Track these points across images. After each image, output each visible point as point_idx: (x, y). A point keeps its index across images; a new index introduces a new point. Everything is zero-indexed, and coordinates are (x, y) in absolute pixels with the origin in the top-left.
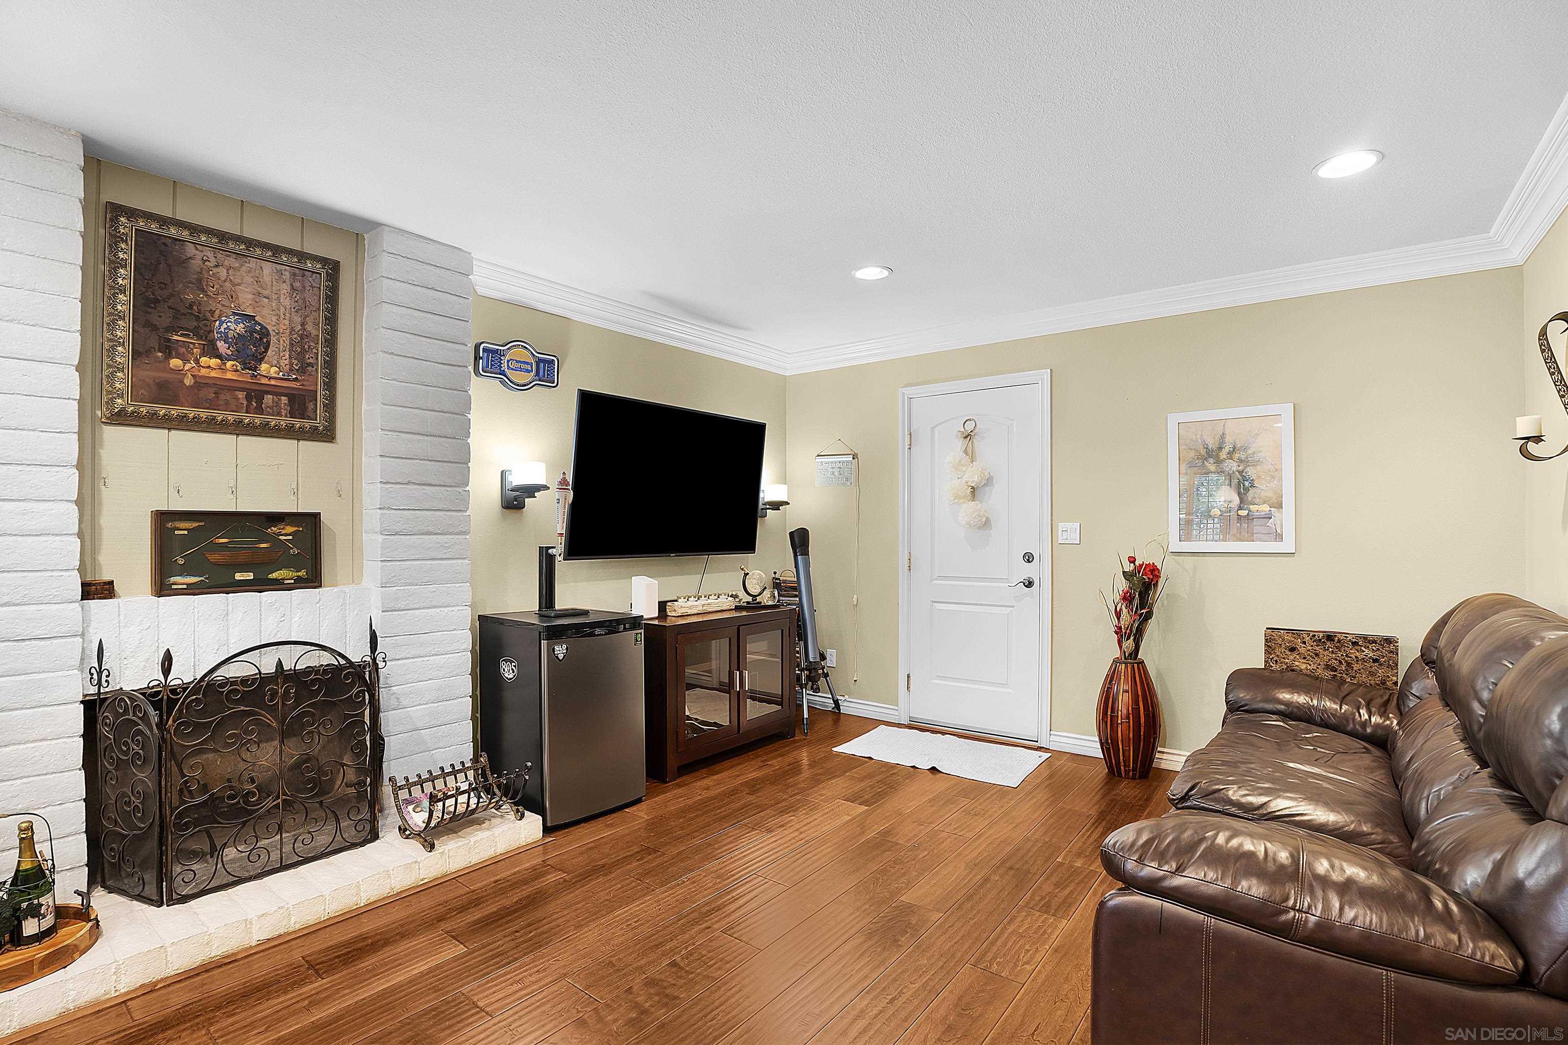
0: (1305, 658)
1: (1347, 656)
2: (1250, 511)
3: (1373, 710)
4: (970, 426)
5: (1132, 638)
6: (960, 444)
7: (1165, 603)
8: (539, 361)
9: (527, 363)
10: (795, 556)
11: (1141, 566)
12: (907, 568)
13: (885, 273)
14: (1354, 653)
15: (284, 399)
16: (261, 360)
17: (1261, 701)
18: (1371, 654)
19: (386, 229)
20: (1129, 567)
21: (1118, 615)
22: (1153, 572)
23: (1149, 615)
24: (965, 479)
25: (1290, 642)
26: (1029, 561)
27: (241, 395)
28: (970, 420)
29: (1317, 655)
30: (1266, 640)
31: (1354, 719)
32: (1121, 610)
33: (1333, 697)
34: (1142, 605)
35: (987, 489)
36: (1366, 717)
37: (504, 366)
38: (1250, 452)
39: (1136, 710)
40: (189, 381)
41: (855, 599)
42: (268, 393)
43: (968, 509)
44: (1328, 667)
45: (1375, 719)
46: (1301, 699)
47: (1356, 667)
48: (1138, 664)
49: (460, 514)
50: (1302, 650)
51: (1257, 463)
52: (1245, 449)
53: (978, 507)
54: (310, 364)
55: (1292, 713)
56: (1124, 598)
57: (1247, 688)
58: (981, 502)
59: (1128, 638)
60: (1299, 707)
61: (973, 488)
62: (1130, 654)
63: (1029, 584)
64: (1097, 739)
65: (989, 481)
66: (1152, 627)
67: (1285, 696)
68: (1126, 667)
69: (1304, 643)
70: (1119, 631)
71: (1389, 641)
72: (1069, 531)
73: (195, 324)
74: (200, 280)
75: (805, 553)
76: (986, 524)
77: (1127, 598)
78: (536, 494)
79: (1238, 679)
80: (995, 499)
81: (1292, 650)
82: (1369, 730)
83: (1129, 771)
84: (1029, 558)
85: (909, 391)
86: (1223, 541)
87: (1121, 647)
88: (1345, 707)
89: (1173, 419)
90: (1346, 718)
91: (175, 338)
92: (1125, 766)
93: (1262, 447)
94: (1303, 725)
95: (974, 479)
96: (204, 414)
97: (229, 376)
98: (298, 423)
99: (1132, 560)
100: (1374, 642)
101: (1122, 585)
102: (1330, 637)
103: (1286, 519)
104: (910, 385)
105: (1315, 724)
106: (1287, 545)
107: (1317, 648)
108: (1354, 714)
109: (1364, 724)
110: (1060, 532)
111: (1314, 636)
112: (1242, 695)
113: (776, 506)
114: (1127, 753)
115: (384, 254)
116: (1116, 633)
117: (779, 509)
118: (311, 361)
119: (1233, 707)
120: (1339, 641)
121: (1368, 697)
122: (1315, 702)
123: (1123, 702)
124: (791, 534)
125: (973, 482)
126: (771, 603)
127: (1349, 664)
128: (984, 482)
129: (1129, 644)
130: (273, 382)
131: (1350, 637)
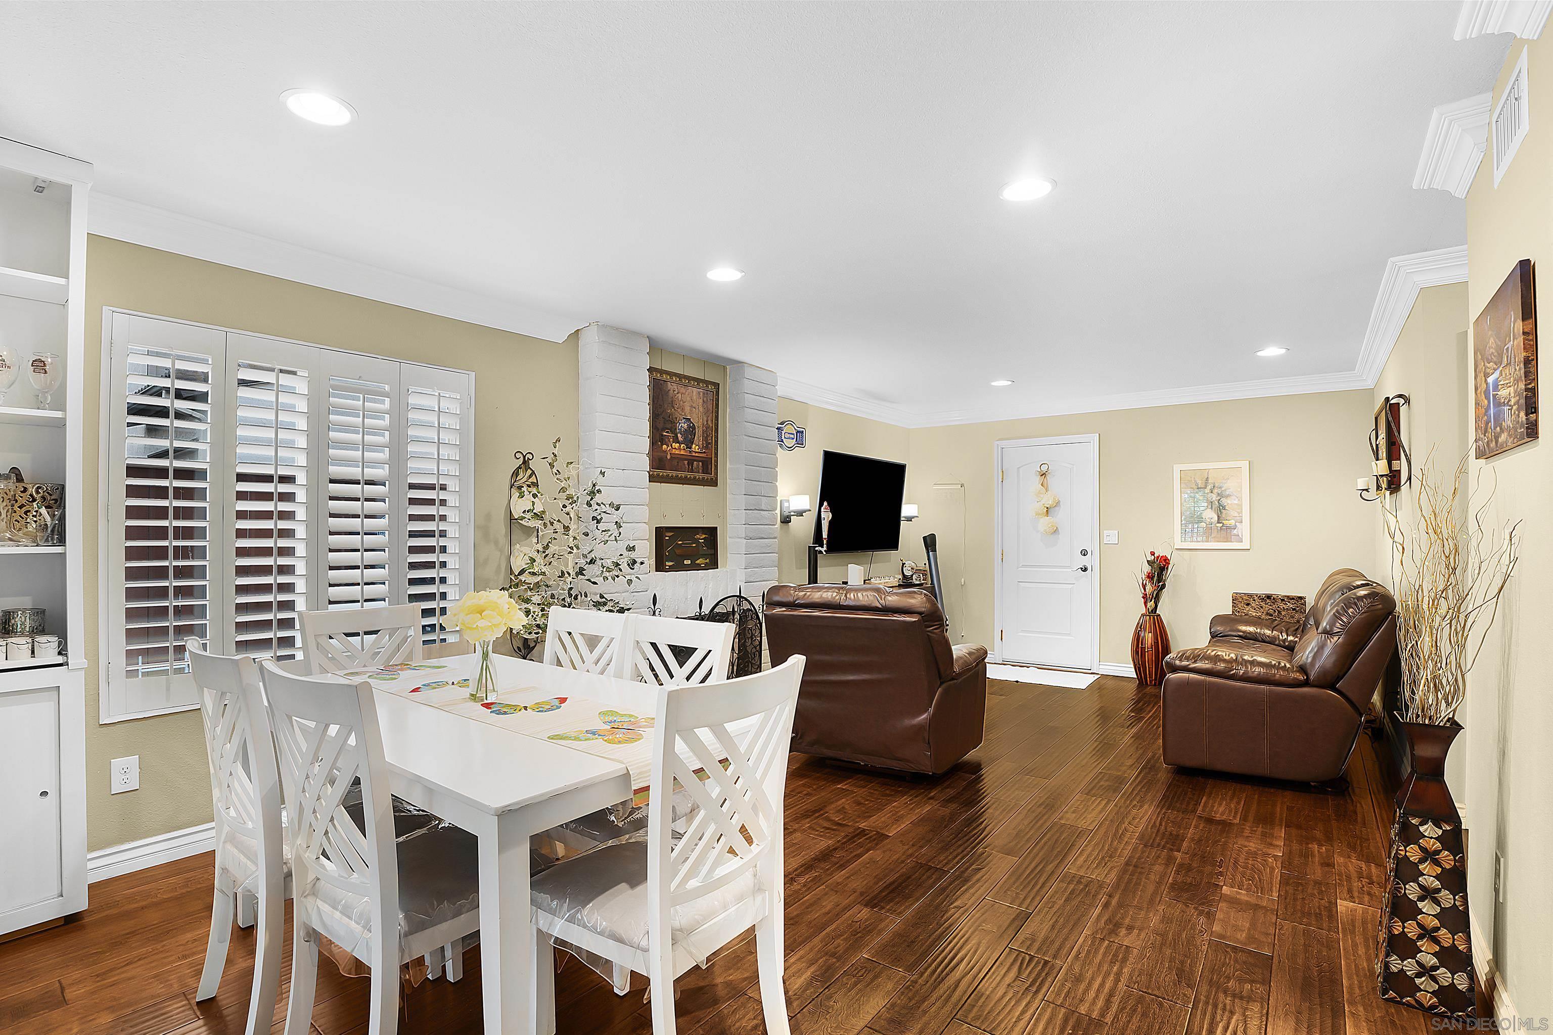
0: (1255, 609)
1: (1278, 607)
2: (1223, 524)
3: (1289, 633)
4: (1044, 468)
5: (1153, 600)
6: (1038, 479)
7: (1172, 580)
8: (798, 432)
9: (791, 434)
10: (928, 553)
11: (1158, 557)
12: (1000, 560)
13: (1010, 383)
14: (1282, 605)
15: (700, 463)
16: (692, 443)
17: (1229, 631)
18: (1292, 606)
19: (746, 365)
20: (1151, 558)
21: (1144, 587)
22: (1166, 560)
23: (1163, 586)
24: (1043, 502)
25: (1246, 600)
26: (1084, 555)
27: (686, 462)
28: (1044, 464)
29: (1262, 607)
30: (1233, 600)
31: (1279, 638)
32: (1146, 584)
33: (1268, 628)
34: (1159, 581)
35: (1057, 508)
36: (1286, 637)
37: (783, 438)
38: (1223, 489)
39: (1156, 643)
40: (669, 457)
41: (963, 581)
42: (695, 461)
43: (1044, 523)
44: (1267, 614)
45: (1291, 638)
46: (1251, 629)
47: (1283, 613)
48: (1157, 616)
49: (773, 527)
50: (1253, 605)
51: (1228, 496)
52: (1220, 488)
53: (1051, 520)
54: (709, 443)
55: (1246, 636)
56: (1148, 577)
57: (1221, 624)
58: (1053, 517)
59: (1151, 601)
60: (1250, 633)
61: (1047, 508)
62: (1152, 611)
63: (1085, 569)
64: (1132, 666)
65: (1058, 504)
66: (1165, 593)
67: (1243, 628)
68: (1150, 618)
69: (1255, 600)
70: (1145, 597)
71: (1301, 598)
72: (1111, 536)
73: (671, 425)
74: (672, 401)
75: (934, 550)
76: (1056, 531)
77: (1150, 577)
78: (804, 514)
79: (1216, 620)
80: (1060, 516)
81: (1248, 604)
82: (1287, 644)
83: (1152, 680)
84: (1084, 553)
85: (1004, 443)
86: (1206, 542)
87: (1146, 606)
88: (1274, 632)
89: (1177, 468)
90: (1274, 638)
91: (665, 434)
92: (1150, 678)
93: (1230, 486)
94: (1252, 641)
95: (1049, 503)
96: (674, 473)
97: (682, 452)
98: (706, 476)
99: (1153, 554)
100: (1293, 599)
101: (1147, 569)
102: (1269, 597)
103: (1244, 529)
104: (1000, 440)
105: (1259, 641)
106: (1245, 545)
107: (1261, 603)
108: (1279, 635)
109: (1284, 641)
110: (1105, 537)
111: (1260, 596)
112: (1220, 628)
113: (909, 519)
114: (1151, 670)
115: (745, 379)
116: (1143, 597)
117: (911, 521)
118: (710, 441)
119: (1214, 635)
120: (1274, 599)
121: (1287, 627)
122: (1259, 630)
123: (1149, 637)
124: (925, 538)
125: (1048, 504)
126: (918, 582)
127: (1279, 612)
128: (1055, 504)
129: (1151, 604)
130: (697, 455)
131: (1280, 597)
